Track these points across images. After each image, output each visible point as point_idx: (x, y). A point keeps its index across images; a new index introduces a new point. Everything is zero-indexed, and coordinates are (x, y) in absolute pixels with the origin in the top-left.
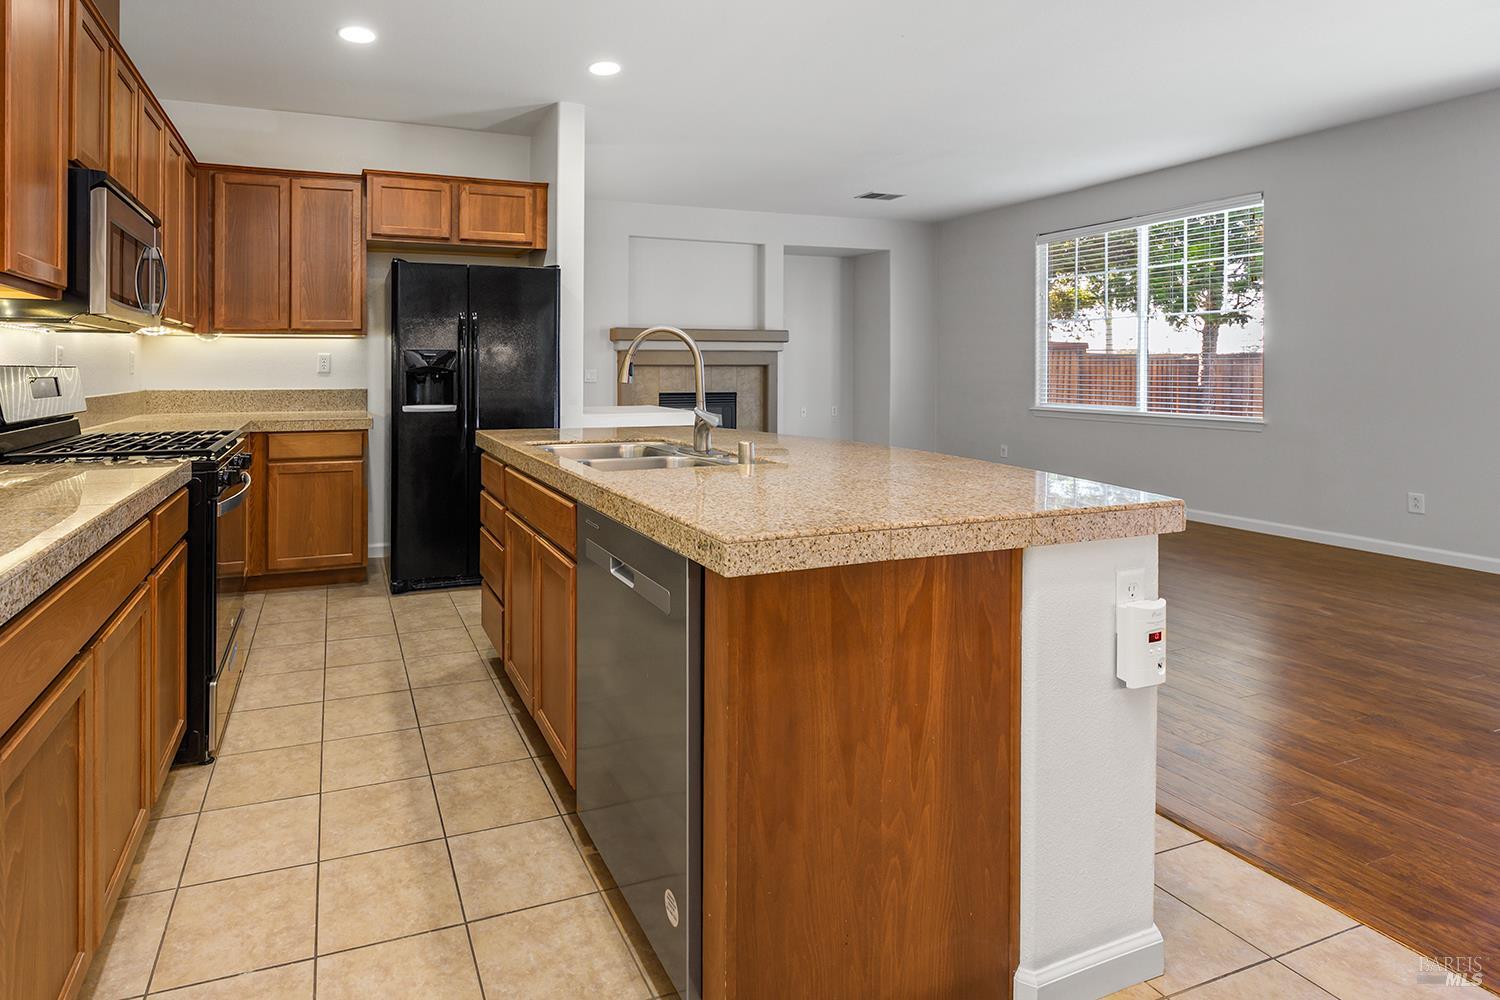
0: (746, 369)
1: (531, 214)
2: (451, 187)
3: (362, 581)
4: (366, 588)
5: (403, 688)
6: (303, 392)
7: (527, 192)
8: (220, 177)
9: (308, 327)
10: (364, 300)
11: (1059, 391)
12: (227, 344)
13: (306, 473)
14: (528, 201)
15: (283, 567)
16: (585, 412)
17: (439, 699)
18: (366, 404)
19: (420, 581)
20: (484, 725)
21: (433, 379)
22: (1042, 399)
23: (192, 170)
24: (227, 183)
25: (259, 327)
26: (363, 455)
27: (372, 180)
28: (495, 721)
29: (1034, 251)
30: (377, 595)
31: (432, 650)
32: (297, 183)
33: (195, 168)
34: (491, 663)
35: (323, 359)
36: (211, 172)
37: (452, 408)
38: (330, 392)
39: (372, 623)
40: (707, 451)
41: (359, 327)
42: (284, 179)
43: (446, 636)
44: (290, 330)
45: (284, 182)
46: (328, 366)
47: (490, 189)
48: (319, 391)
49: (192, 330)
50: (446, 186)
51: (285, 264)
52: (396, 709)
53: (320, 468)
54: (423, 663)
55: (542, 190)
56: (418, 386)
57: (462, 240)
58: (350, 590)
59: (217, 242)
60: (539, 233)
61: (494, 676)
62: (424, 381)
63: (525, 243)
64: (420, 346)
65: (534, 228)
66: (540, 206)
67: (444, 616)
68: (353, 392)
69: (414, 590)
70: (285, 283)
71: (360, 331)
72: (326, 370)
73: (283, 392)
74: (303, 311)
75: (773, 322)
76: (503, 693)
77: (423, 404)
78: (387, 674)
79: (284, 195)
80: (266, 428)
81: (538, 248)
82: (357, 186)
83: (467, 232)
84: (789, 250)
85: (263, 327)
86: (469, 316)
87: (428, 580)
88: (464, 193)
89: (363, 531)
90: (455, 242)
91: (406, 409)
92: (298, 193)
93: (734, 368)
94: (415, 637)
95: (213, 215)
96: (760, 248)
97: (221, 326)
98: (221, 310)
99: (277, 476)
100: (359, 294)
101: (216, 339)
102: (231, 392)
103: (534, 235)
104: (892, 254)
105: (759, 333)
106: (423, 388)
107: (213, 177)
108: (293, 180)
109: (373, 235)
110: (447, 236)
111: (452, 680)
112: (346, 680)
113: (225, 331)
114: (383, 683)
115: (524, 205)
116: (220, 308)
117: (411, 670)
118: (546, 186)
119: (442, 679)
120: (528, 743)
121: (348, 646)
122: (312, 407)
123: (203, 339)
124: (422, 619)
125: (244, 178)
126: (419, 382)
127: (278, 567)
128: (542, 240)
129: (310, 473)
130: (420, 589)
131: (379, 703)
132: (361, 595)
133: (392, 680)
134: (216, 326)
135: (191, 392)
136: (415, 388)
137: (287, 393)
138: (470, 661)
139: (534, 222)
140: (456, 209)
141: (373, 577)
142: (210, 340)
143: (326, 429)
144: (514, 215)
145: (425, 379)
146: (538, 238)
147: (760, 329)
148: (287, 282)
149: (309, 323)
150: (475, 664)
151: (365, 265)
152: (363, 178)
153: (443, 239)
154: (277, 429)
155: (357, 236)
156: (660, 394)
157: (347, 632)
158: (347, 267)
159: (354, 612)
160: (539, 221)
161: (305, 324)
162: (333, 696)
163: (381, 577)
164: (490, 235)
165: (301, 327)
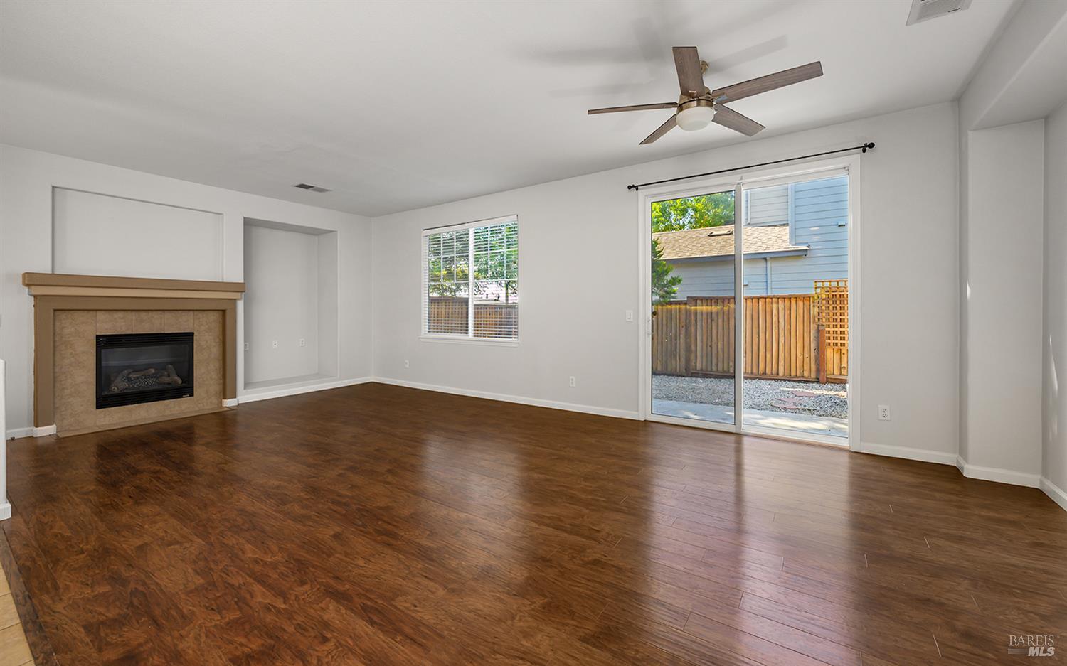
0: (204, 313)
11: (435, 326)
22: (425, 331)
93: (190, 312)
104: (339, 234)
105: (214, 284)
147: (218, 281)
156: (97, 336)
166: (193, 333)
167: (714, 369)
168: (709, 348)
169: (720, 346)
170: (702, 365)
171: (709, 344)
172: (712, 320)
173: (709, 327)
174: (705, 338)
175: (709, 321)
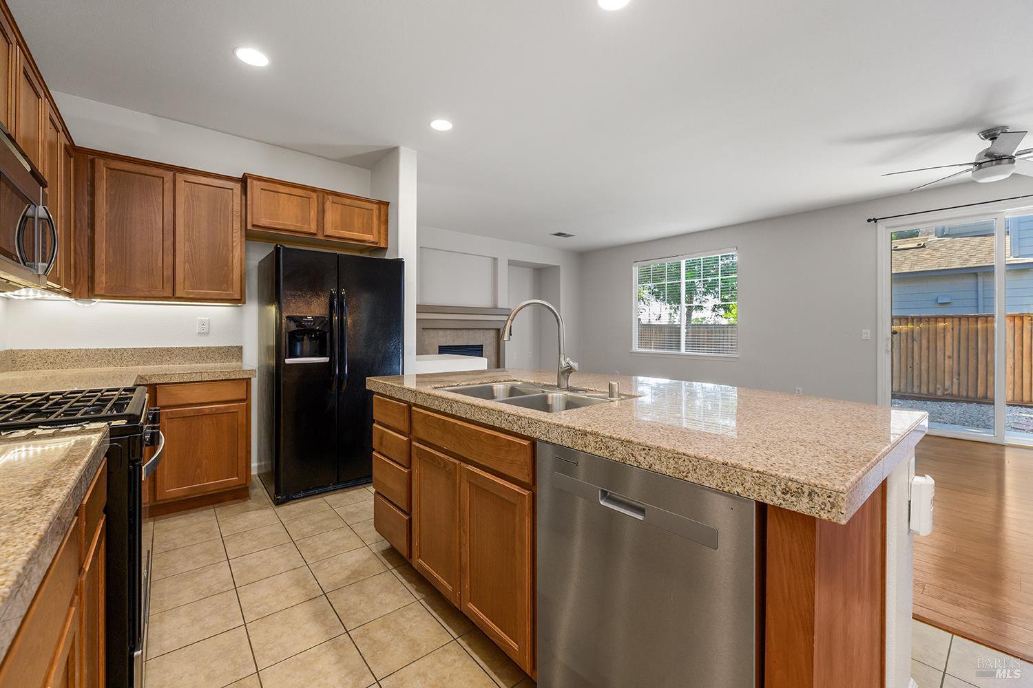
0: (488, 331)
1: (377, 222)
2: (318, 196)
3: (246, 497)
4: (250, 503)
5: (318, 594)
6: (184, 349)
7: (375, 206)
8: (101, 164)
9: (191, 296)
10: (243, 276)
11: (644, 342)
12: (103, 309)
13: (193, 417)
14: (375, 213)
15: (170, 497)
16: (417, 360)
17: (354, 599)
18: (241, 357)
19: (299, 492)
20: (403, 616)
21: (311, 339)
22: (635, 348)
23: (71, 151)
24: (106, 167)
25: (142, 294)
26: (247, 399)
27: (252, 183)
28: (410, 609)
29: (632, 270)
30: (262, 509)
31: (330, 552)
32: (181, 178)
33: (72, 150)
34: (383, 555)
35: (203, 323)
36: (90, 157)
37: (325, 359)
38: (209, 348)
39: (267, 535)
40: (568, 388)
41: (240, 298)
42: (169, 172)
43: (335, 536)
44: (174, 296)
45: (168, 176)
46: (207, 328)
47: (348, 201)
48: (198, 348)
49: (69, 295)
50: (314, 195)
51: (169, 243)
52: (319, 617)
53: (207, 412)
54: (326, 565)
55: (385, 207)
56: (299, 344)
57: (327, 236)
58: (237, 507)
59: (98, 220)
60: (383, 236)
61: (390, 567)
62: (302, 340)
63: (373, 243)
64: (300, 313)
65: (379, 233)
66: (383, 218)
67: (328, 519)
68: (229, 349)
69: (293, 499)
70: (169, 259)
71: (239, 301)
72: (206, 330)
73: (163, 349)
74: (187, 283)
75: (502, 304)
76: (404, 581)
77: (302, 357)
78: (298, 583)
79: (168, 186)
80: (154, 381)
81: (381, 246)
82: (237, 187)
83: (330, 231)
84: (511, 263)
85: (148, 294)
86: (338, 291)
87: (305, 491)
88: (328, 202)
89: (247, 459)
90: (320, 237)
91: (288, 361)
92: (181, 185)
93: (482, 331)
94: (309, 542)
95: (92, 194)
96: (495, 259)
97: (102, 292)
98: (101, 278)
99: (166, 421)
100: (239, 273)
101: (94, 304)
102: (110, 350)
103: (379, 238)
104: (561, 268)
105: (494, 310)
106: (302, 345)
107: (93, 162)
108: (177, 174)
109: (253, 226)
110: (316, 232)
111: (357, 578)
112: (259, 596)
113: (103, 297)
114: (297, 593)
115: (372, 215)
116: (101, 276)
117: (318, 575)
118: (387, 204)
119: (349, 578)
120: (445, 625)
121: (251, 560)
122: (192, 360)
123: (80, 304)
124: (309, 524)
125: (127, 166)
126: (299, 341)
127: (166, 498)
128: (384, 241)
129: (200, 415)
130: (298, 498)
131: (301, 614)
132: (247, 510)
133: (304, 587)
134: (96, 293)
135: (65, 350)
136: (295, 346)
137: (168, 350)
138: (366, 557)
139: (379, 228)
140: (322, 212)
141: (253, 492)
142: (86, 305)
143: (214, 379)
144: (365, 221)
145: (303, 338)
146: (382, 239)
147: (495, 307)
148: (171, 258)
149: (192, 293)
150: (369, 558)
151: (243, 250)
152: (244, 181)
153: (311, 234)
154: (166, 381)
155: (237, 225)
156: (439, 347)
157: (245, 547)
158: (228, 249)
159: (247, 527)
160: (383, 228)
161: (189, 293)
162: (253, 617)
163: (259, 491)
164: (348, 234)
165: (184, 296)
166: (482, 346)
167: (909, 391)
168: (910, 370)
169: (924, 367)
170: (900, 386)
171: (910, 365)
172: (913, 340)
173: (910, 346)
174: (903, 359)
175: (910, 340)
